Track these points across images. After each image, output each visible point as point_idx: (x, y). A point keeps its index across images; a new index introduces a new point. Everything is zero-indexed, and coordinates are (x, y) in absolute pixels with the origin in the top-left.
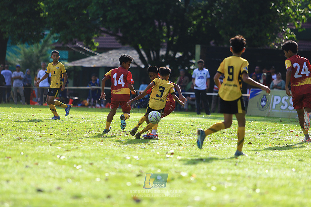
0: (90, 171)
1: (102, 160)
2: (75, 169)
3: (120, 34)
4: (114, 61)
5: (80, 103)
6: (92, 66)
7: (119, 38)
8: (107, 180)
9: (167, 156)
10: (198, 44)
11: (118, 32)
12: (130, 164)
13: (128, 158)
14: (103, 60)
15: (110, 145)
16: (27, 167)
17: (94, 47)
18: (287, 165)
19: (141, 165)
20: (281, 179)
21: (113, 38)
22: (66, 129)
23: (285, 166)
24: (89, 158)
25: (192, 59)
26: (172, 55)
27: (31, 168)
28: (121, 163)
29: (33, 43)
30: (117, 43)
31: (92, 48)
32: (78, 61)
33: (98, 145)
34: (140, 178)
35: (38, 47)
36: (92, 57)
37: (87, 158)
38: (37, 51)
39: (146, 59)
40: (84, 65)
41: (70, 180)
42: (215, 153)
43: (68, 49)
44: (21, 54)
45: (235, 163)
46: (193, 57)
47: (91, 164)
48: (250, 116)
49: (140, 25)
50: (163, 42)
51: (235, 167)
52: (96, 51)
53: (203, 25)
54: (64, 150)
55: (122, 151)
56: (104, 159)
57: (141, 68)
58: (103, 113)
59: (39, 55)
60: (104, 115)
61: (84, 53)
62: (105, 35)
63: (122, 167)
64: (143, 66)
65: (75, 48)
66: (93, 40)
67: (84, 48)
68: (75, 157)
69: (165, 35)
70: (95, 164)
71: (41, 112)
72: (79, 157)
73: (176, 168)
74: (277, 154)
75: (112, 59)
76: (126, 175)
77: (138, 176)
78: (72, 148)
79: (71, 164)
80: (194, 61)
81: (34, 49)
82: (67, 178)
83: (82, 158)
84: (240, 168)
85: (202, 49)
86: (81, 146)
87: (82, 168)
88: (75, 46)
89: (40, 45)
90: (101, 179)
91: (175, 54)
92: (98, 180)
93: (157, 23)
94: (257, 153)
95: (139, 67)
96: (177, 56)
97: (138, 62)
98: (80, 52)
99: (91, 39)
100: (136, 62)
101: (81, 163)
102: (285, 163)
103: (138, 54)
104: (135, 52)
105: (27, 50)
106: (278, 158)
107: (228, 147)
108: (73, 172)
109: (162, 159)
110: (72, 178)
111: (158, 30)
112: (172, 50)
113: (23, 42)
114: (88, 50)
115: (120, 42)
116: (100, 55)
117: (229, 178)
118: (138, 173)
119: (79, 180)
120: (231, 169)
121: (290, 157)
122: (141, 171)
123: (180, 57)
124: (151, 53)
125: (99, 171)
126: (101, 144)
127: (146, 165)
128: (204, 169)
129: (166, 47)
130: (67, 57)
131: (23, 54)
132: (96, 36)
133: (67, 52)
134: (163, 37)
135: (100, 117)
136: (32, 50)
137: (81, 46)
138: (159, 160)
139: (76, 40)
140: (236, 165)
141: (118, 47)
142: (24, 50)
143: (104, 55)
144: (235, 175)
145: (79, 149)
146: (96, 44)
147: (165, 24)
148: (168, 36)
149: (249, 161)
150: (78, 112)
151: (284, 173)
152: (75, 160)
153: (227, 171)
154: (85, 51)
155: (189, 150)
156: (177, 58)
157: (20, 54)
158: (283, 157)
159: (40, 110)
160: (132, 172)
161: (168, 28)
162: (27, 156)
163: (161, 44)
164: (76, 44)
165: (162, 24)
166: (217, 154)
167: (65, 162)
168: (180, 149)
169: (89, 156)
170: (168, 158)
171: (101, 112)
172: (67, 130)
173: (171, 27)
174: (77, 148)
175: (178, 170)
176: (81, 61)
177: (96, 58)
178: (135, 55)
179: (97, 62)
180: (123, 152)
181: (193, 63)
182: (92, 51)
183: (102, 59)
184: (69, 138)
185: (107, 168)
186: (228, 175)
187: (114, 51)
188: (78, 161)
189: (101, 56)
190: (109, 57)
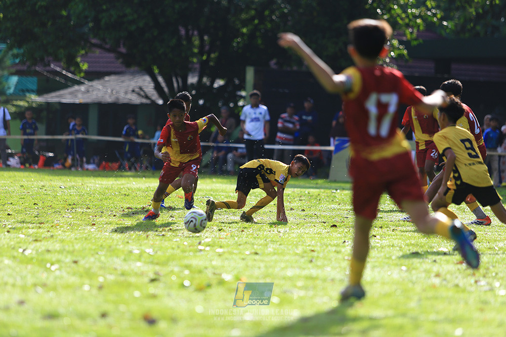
0: (74, 274)
1: (92, 255)
2: (48, 270)
3: (123, 50)
4: (112, 93)
5: (57, 163)
6: (77, 101)
7: (120, 55)
8: (101, 288)
9: (200, 247)
10: (251, 65)
11: (119, 47)
12: (140, 262)
13: (136, 252)
14: (95, 93)
15: (106, 232)
17: (80, 71)
18: (393, 260)
19: (157, 264)
20: (383, 283)
21: (112, 55)
22: (34, 206)
23: (390, 262)
24: (72, 252)
25: (240, 90)
26: (208, 83)
28: (125, 260)
30: (118, 64)
31: (76, 72)
32: (53, 94)
33: (86, 231)
34: (156, 283)
36: (76, 87)
37: (68, 252)
39: (166, 89)
40: (64, 101)
41: (39, 289)
42: (278, 243)
43: (36, 73)
45: (310, 259)
46: (242, 87)
47: (75, 262)
48: (335, 181)
49: (156, 33)
50: (193, 62)
51: (310, 265)
52: (83, 78)
53: (258, 34)
54: (31, 239)
55: (126, 240)
56: (97, 253)
57: (158, 104)
58: (95, 178)
60: (97, 182)
61: (63, 81)
62: (98, 52)
63: (126, 267)
64: (161, 102)
65: (48, 72)
66: (79, 60)
67: (64, 72)
68: (48, 251)
69: (196, 50)
70: (82, 262)
72: (56, 251)
73: (214, 267)
74: (378, 243)
75: (109, 91)
76: (133, 280)
77: (153, 280)
78: (43, 236)
79: (42, 263)
80: (243, 93)
82: (35, 285)
83: (60, 252)
84: (317, 266)
85: (256, 73)
86: (58, 232)
87: (59, 269)
88: (47, 68)
90: (91, 286)
91: (212, 82)
92: (86, 288)
93: (183, 32)
94: (345, 241)
95: (154, 103)
96: (216, 85)
97: (153, 95)
98: (58, 79)
99: (75, 57)
100: (149, 95)
101: (58, 261)
102: (390, 258)
103: (152, 82)
104: (148, 78)
106: (380, 249)
107: (299, 232)
108: (45, 275)
109: (191, 254)
110: (44, 285)
111: (184, 43)
112: (208, 76)
114: (70, 75)
115: (122, 63)
116: (90, 83)
117: (300, 284)
118: (152, 276)
119: (54, 289)
120: (304, 269)
121: (398, 248)
122: (156, 273)
123: (221, 87)
124: (174, 80)
125: (88, 274)
126: (92, 230)
127: (165, 263)
128: (259, 268)
129: (198, 70)
130: (35, 87)
132: (83, 52)
133: (35, 79)
134: (194, 55)
135: (90, 185)
137: (58, 69)
138: (187, 254)
139: (51, 58)
140: (311, 261)
141: (120, 70)
143: (96, 84)
144: (311, 278)
145: (54, 237)
146: (83, 65)
147: (196, 33)
148: (201, 53)
149: (332, 255)
150: (54, 177)
151: (389, 273)
152: (48, 256)
153: (297, 272)
154: (66, 77)
155: (236, 239)
156: (215, 88)
158: (387, 249)
160: (142, 274)
161: (202, 40)
163: (190, 66)
164: (49, 65)
165: (191, 32)
166: (280, 245)
167: (32, 259)
168: (221, 237)
169: (71, 249)
170: (201, 250)
171: (92, 177)
172: (36, 207)
173: (206, 38)
174: (52, 236)
175: (218, 271)
176: (58, 93)
177: (83, 88)
178: (147, 84)
179: (85, 96)
180: (128, 242)
181: (241, 97)
182: (77, 78)
183: (93, 91)
184: (38, 220)
185: (101, 268)
186: (299, 277)
187: (113, 77)
188: (54, 257)
189: (92, 86)
190: (104, 86)
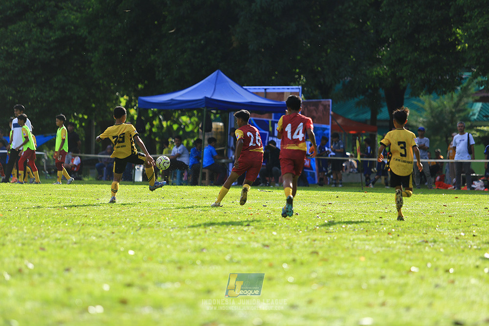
16: (437, 286)
27: (444, 288)
29: (445, 93)
35: (452, 97)
38: (452, 104)
44: (426, 111)
59: (454, 110)
71: (457, 199)
81: (446, 102)
89: (455, 96)
105: (435, 104)
113: (429, 92)
131: (429, 111)
136: (443, 103)
142: (430, 104)
157: (423, 109)
159: (457, 198)
162: (436, 269)
